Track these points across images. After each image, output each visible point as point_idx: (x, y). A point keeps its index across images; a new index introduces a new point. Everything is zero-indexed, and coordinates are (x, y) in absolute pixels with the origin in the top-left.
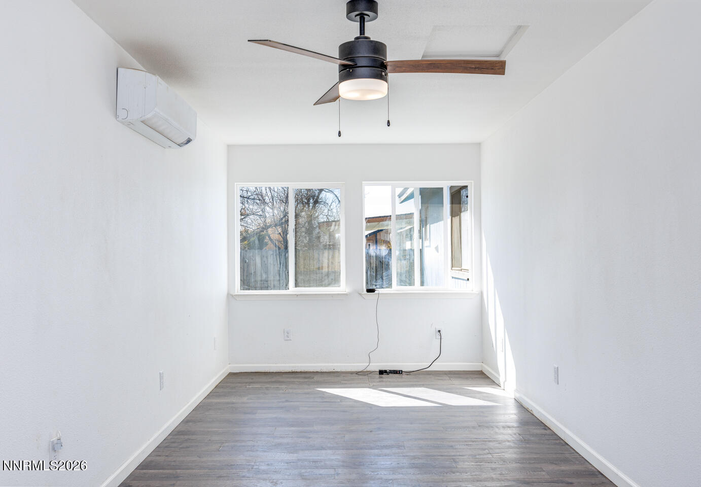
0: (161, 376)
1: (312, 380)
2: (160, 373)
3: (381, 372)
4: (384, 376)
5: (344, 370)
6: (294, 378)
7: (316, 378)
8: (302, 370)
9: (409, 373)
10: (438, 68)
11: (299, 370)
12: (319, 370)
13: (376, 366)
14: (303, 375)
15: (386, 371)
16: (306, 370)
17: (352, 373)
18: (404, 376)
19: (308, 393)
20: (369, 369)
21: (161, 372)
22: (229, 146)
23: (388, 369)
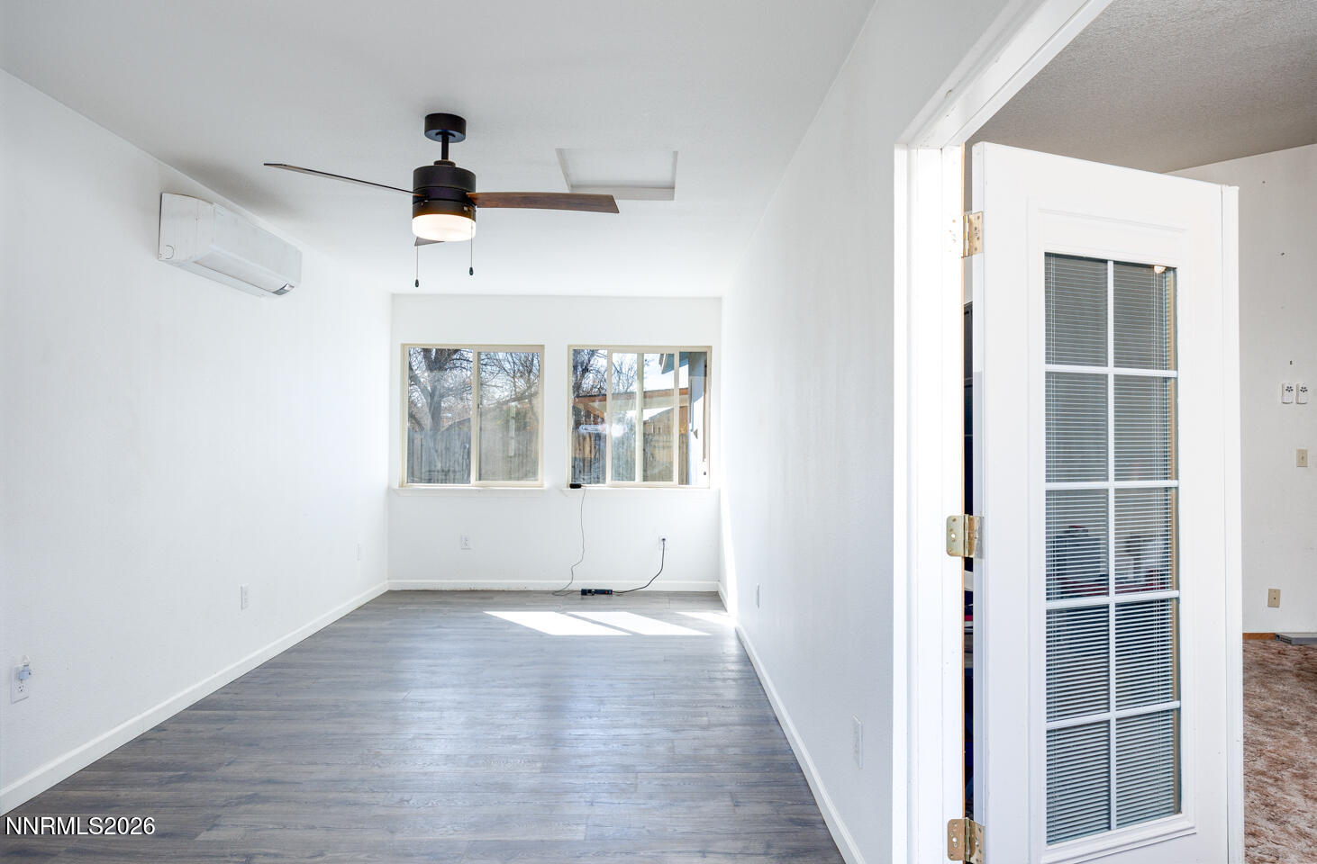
0: (243, 592)
1: (490, 601)
2: (242, 588)
3: (584, 592)
4: (589, 597)
5: (538, 588)
6: (469, 598)
7: (497, 599)
8: (484, 588)
9: (620, 593)
10: (536, 203)
11: (479, 588)
12: (505, 588)
13: (580, 584)
14: (482, 595)
15: (590, 591)
16: (489, 588)
17: (547, 593)
18: (614, 596)
19: (474, 618)
20: (571, 588)
21: (243, 586)
22: (394, 296)
23: (593, 587)
